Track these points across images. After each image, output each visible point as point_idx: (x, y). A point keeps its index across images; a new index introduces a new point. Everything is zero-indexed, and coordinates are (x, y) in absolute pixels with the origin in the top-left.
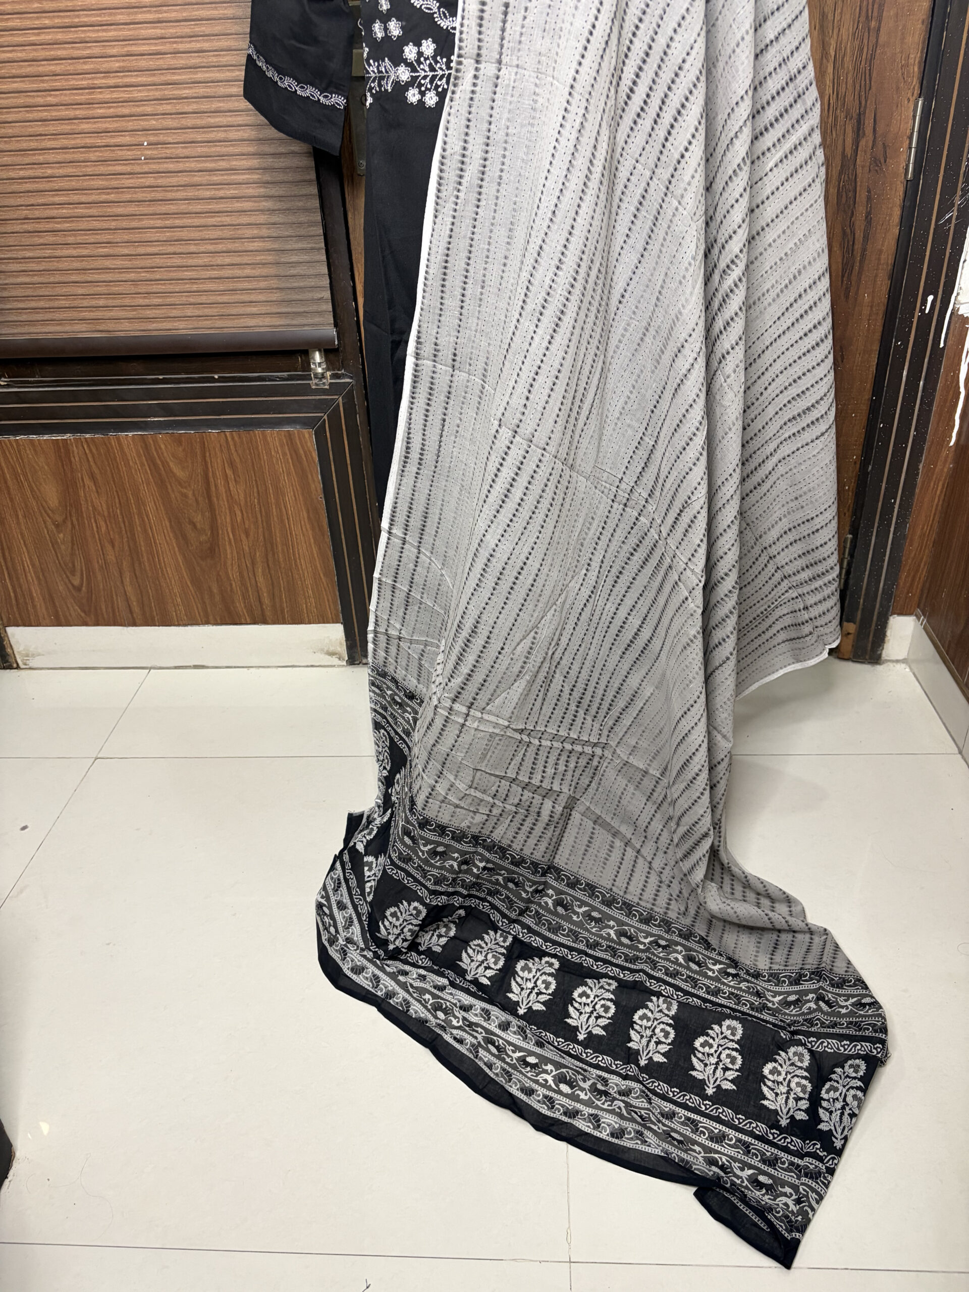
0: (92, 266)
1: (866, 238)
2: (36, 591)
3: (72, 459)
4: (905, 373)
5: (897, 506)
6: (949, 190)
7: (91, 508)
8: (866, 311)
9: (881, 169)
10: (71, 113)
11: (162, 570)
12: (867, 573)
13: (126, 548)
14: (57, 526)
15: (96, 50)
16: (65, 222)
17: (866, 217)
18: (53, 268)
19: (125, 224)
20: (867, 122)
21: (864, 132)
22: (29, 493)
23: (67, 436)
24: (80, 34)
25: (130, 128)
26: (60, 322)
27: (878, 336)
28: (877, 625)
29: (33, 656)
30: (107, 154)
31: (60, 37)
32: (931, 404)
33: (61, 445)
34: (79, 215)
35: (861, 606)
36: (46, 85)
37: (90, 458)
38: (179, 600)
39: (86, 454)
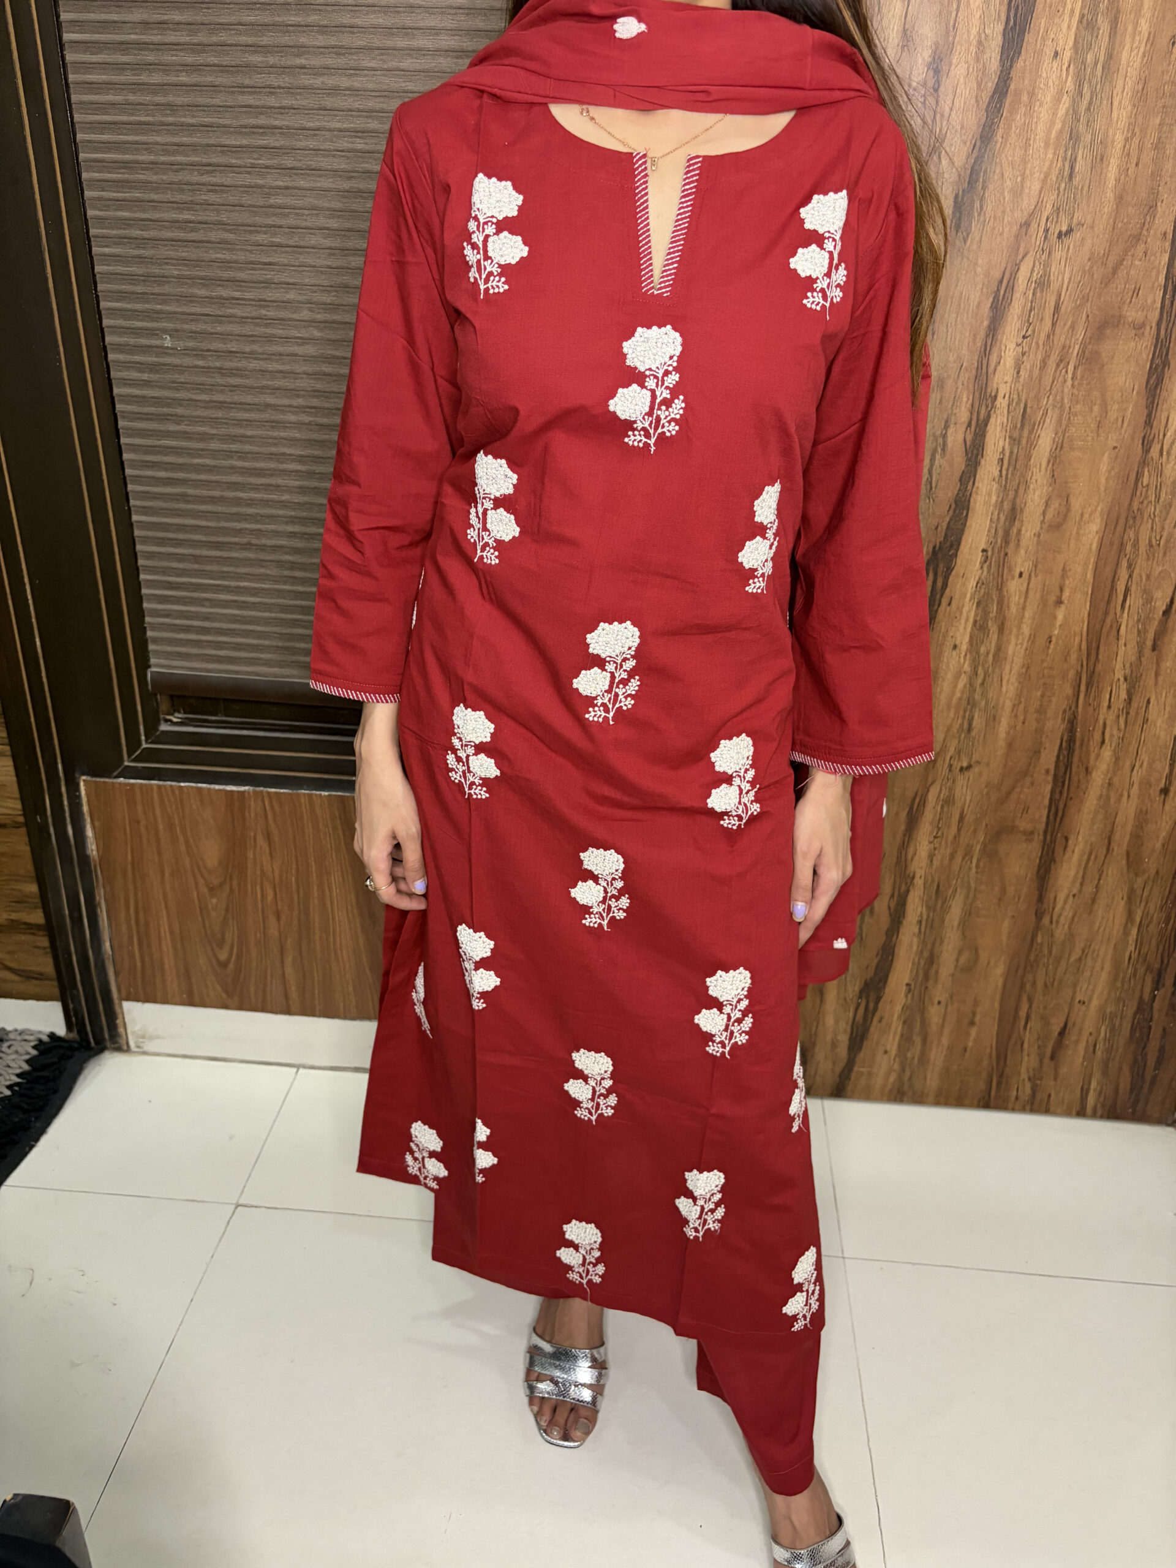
2: (169, 962)
3: (247, 815)
7: (258, 873)
11: (336, 951)
13: (295, 923)
14: (211, 890)
22: (183, 848)
23: (246, 788)
26: (267, 663)
29: (151, 1038)
33: (236, 797)
36: (301, 402)
37: (270, 817)
38: (351, 988)
39: (265, 809)
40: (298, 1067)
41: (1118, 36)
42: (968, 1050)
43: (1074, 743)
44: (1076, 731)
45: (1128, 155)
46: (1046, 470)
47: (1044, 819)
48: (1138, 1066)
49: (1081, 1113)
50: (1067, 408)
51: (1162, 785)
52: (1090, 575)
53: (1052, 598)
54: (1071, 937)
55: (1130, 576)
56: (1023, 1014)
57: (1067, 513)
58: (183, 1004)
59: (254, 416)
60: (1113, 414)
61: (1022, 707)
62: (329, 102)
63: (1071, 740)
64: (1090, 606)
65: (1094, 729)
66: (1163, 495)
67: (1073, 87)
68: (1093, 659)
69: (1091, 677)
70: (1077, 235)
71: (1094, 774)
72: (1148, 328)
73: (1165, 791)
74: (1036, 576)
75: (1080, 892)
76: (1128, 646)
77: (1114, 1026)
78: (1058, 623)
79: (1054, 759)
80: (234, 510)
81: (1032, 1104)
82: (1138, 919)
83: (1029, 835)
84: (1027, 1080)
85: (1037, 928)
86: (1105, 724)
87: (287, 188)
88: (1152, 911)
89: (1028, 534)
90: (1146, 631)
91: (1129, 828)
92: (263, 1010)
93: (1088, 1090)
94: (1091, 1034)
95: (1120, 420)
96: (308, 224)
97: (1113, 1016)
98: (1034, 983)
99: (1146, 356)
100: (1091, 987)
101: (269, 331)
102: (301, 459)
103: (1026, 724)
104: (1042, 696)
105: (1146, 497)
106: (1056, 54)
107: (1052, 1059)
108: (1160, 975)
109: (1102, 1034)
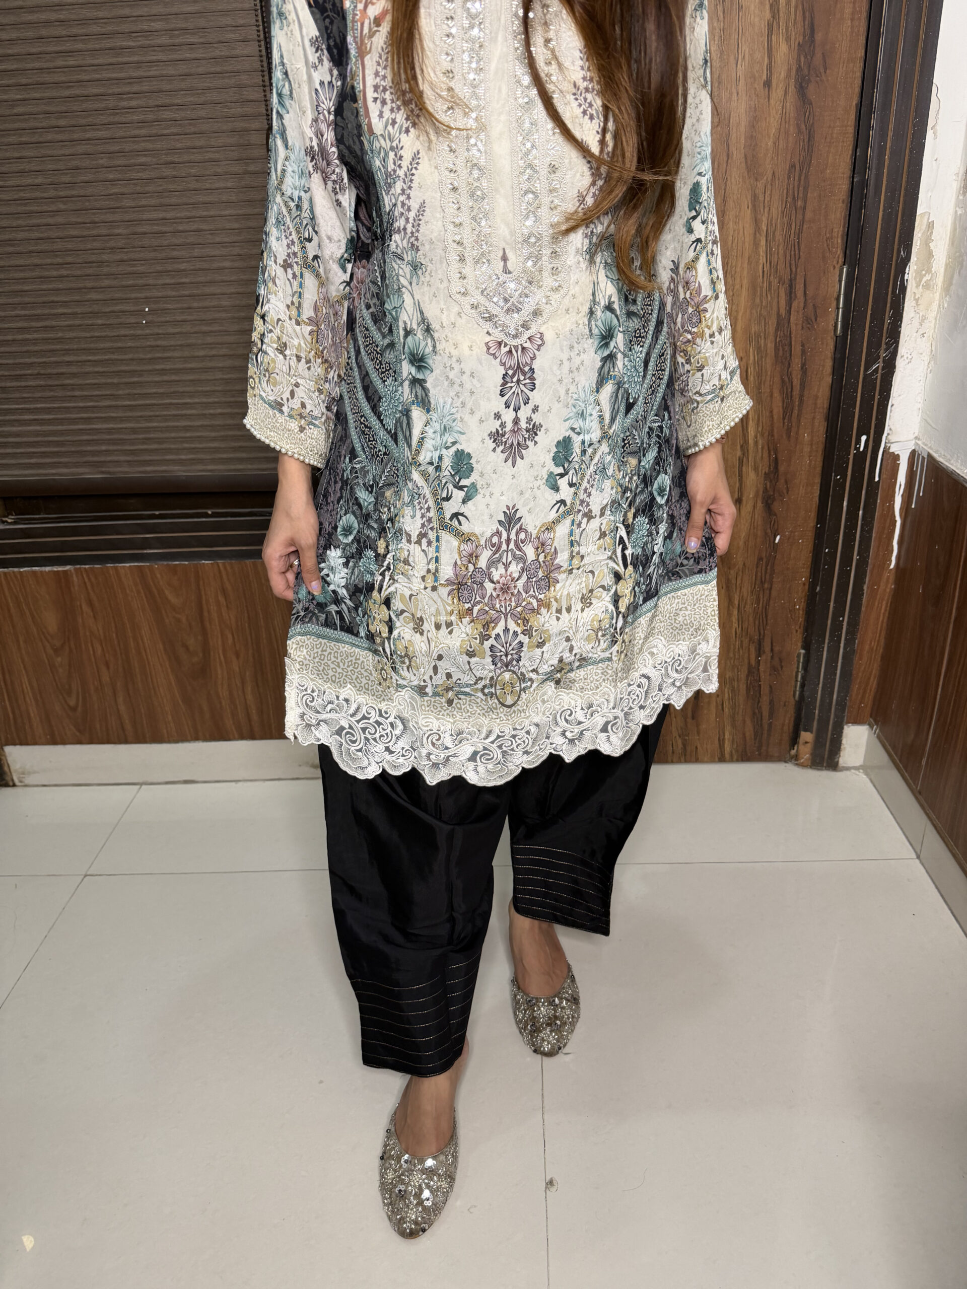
0: (97, 416)
1: (803, 385)
2: (33, 711)
3: (72, 588)
4: (845, 504)
5: (845, 624)
6: (874, 345)
7: (88, 634)
8: (807, 449)
9: (813, 327)
10: (80, 284)
11: (154, 689)
12: (821, 685)
13: (121, 669)
14: (56, 651)
15: (103, 230)
16: (73, 378)
17: (802, 368)
19: (127, 379)
20: (797, 286)
21: (796, 297)
22: (30, 620)
23: (68, 568)
24: (90, 216)
25: (133, 295)
26: (66, 465)
27: (819, 470)
28: (833, 735)
29: (29, 773)
30: (113, 319)
31: (72, 218)
32: (870, 531)
33: (62, 575)
34: (86, 371)
35: (816, 717)
36: (59, 260)
37: (89, 587)
38: (170, 718)
39: (85, 583)
40: (141, 784)
48: (757, 716)
49: (722, 759)
58: (49, 744)
59: (27, 274)
62: (45, 32)
77: (735, 688)
80: (25, 349)
81: (685, 755)
82: (736, 603)
87: (25, 100)
88: (745, 596)
92: (108, 741)
93: (724, 739)
96: (44, 124)
97: (732, 680)
101: (27, 208)
102: (65, 304)
107: (693, 718)
108: (760, 644)
109: (726, 695)
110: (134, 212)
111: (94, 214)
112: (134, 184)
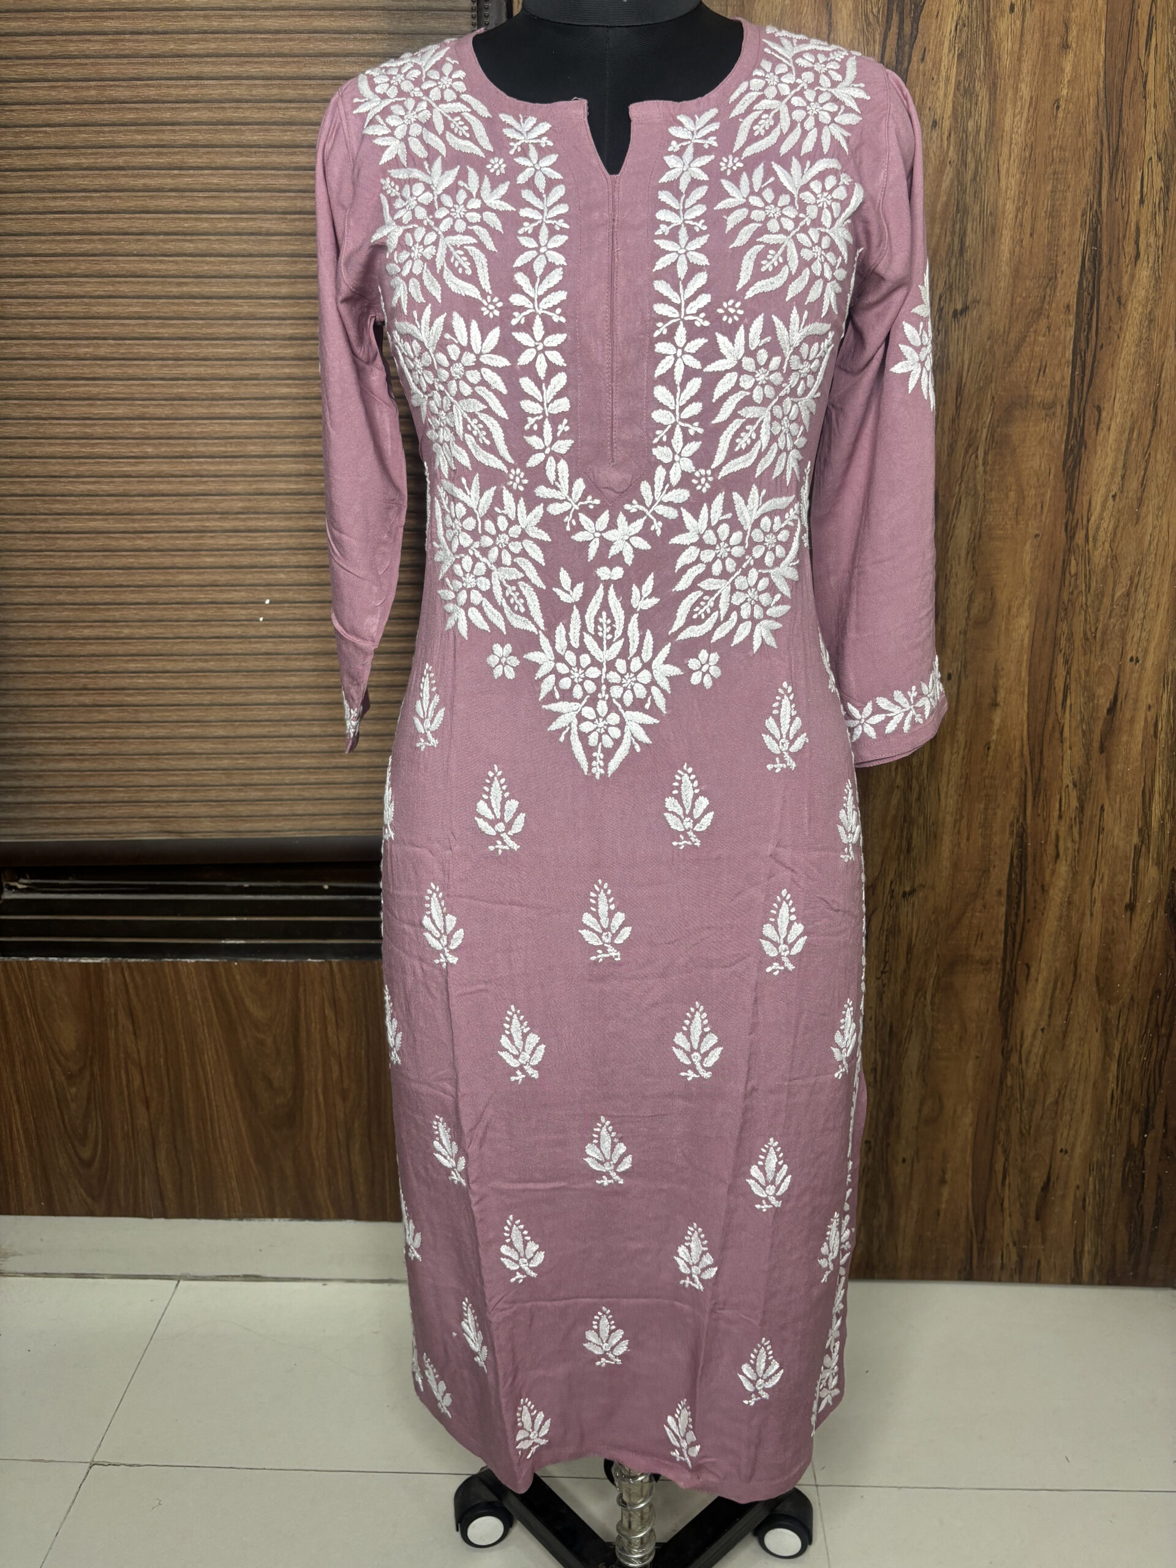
0: (170, 750)
2: (24, 1164)
3: (105, 989)
7: (122, 1055)
10: (167, 561)
11: (215, 1142)
13: (167, 1110)
14: (70, 1077)
15: (213, 486)
16: (139, 694)
18: (115, 752)
19: (224, 698)
22: (35, 1032)
23: (103, 959)
24: (195, 466)
25: (247, 582)
30: (211, 612)
31: (165, 468)
33: (91, 970)
34: (162, 686)
36: (137, 526)
37: (131, 991)
38: (234, 1184)
39: (125, 982)
40: (178, 1278)
41: (999, 102)
42: (942, 1214)
43: (1026, 860)
44: (1026, 848)
45: (1021, 225)
46: (966, 562)
47: (1001, 945)
48: (1134, 1221)
49: (1076, 1280)
50: (981, 497)
51: (1127, 900)
52: (1024, 674)
53: (987, 701)
54: (1044, 1075)
55: (1068, 673)
56: (999, 1167)
57: (992, 610)
58: (42, 1213)
60: (1030, 501)
61: (964, 821)
63: (1022, 857)
64: (1029, 707)
65: (1046, 842)
66: (1093, 584)
67: (956, 157)
68: (1037, 765)
69: (1037, 785)
70: (974, 313)
71: (1051, 892)
72: (1059, 407)
73: (1131, 907)
74: (967, 677)
75: (1049, 1025)
76: (1074, 749)
77: (1103, 1176)
78: (996, 728)
79: (1005, 878)
81: (1021, 1273)
82: (1116, 1052)
83: (986, 964)
84: (1011, 1245)
85: (1006, 1068)
86: (1057, 837)
88: (1131, 1042)
89: (954, 631)
90: (1091, 731)
91: (1095, 951)
92: (135, 1214)
93: (1082, 1252)
94: (1078, 1187)
95: (1039, 506)
97: (1101, 1165)
98: (1008, 1132)
99: (1059, 437)
100: (1072, 1132)
103: (971, 840)
104: (986, 809)
105: (1076, 587)
106: (935, 124)
107: (1037, 1218)
108: (1148, 1114)
109: (1091, 1187)
110: (263, 464)
111: (201, 463)
112: (268, 425)
